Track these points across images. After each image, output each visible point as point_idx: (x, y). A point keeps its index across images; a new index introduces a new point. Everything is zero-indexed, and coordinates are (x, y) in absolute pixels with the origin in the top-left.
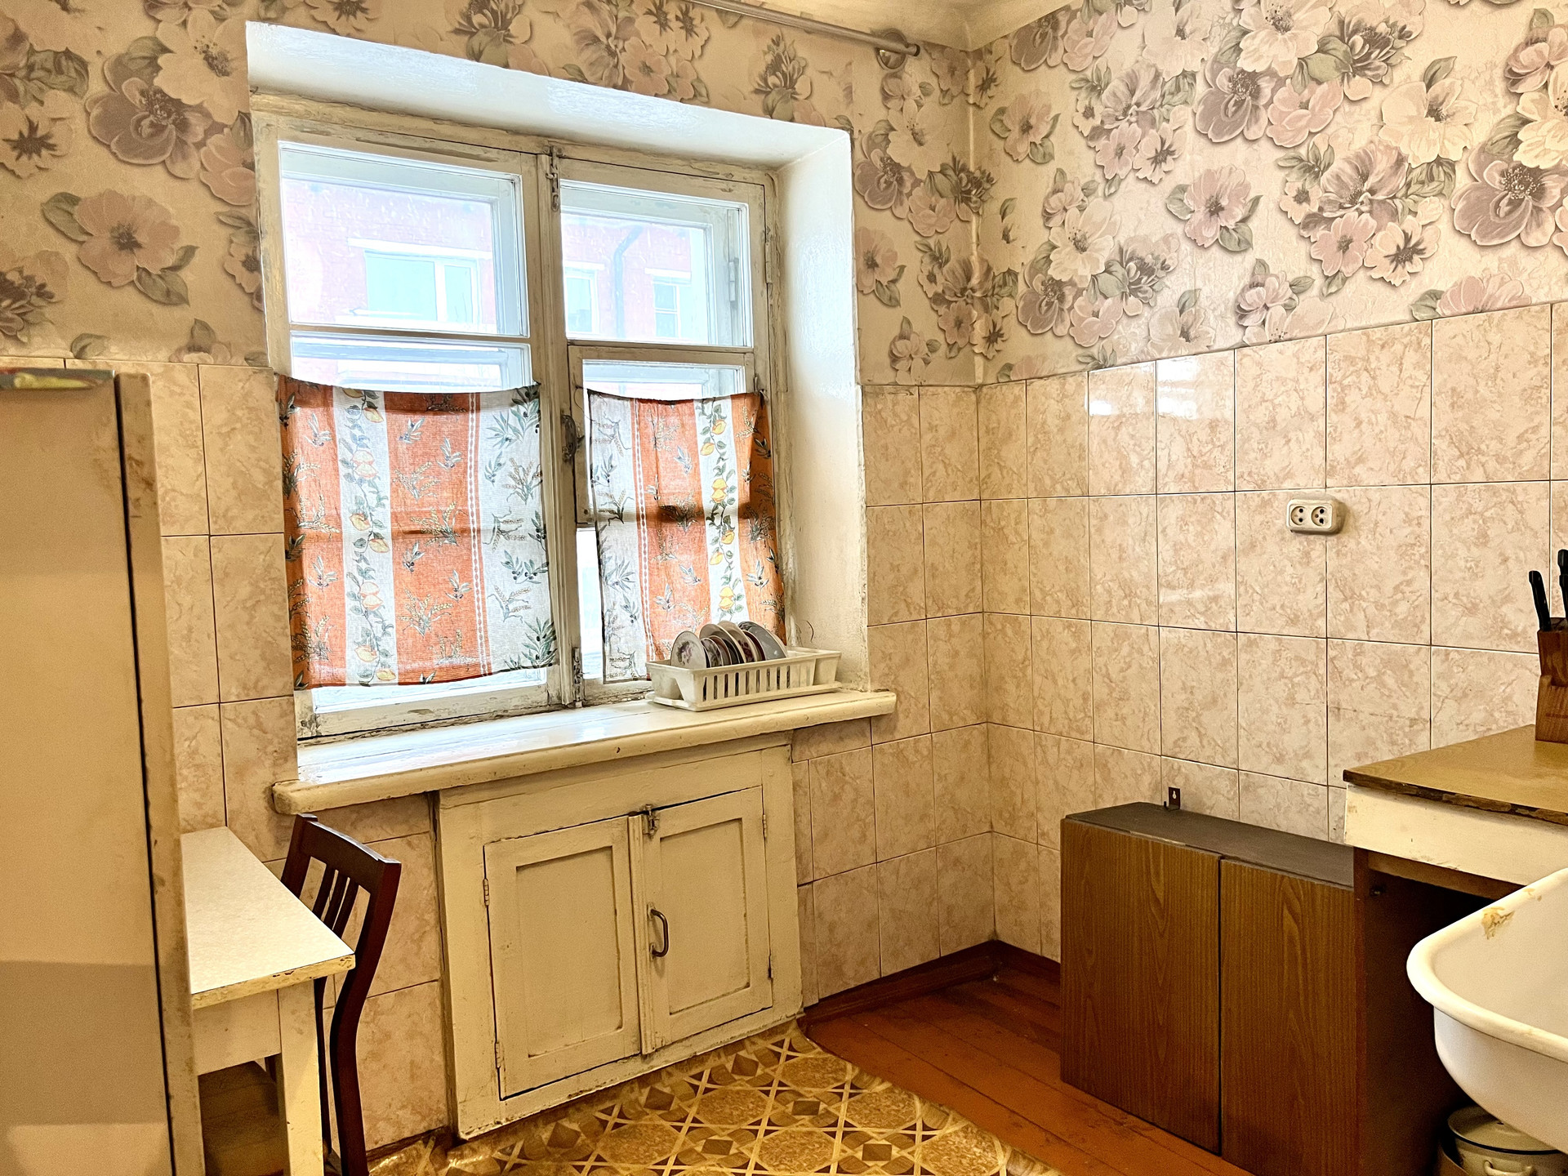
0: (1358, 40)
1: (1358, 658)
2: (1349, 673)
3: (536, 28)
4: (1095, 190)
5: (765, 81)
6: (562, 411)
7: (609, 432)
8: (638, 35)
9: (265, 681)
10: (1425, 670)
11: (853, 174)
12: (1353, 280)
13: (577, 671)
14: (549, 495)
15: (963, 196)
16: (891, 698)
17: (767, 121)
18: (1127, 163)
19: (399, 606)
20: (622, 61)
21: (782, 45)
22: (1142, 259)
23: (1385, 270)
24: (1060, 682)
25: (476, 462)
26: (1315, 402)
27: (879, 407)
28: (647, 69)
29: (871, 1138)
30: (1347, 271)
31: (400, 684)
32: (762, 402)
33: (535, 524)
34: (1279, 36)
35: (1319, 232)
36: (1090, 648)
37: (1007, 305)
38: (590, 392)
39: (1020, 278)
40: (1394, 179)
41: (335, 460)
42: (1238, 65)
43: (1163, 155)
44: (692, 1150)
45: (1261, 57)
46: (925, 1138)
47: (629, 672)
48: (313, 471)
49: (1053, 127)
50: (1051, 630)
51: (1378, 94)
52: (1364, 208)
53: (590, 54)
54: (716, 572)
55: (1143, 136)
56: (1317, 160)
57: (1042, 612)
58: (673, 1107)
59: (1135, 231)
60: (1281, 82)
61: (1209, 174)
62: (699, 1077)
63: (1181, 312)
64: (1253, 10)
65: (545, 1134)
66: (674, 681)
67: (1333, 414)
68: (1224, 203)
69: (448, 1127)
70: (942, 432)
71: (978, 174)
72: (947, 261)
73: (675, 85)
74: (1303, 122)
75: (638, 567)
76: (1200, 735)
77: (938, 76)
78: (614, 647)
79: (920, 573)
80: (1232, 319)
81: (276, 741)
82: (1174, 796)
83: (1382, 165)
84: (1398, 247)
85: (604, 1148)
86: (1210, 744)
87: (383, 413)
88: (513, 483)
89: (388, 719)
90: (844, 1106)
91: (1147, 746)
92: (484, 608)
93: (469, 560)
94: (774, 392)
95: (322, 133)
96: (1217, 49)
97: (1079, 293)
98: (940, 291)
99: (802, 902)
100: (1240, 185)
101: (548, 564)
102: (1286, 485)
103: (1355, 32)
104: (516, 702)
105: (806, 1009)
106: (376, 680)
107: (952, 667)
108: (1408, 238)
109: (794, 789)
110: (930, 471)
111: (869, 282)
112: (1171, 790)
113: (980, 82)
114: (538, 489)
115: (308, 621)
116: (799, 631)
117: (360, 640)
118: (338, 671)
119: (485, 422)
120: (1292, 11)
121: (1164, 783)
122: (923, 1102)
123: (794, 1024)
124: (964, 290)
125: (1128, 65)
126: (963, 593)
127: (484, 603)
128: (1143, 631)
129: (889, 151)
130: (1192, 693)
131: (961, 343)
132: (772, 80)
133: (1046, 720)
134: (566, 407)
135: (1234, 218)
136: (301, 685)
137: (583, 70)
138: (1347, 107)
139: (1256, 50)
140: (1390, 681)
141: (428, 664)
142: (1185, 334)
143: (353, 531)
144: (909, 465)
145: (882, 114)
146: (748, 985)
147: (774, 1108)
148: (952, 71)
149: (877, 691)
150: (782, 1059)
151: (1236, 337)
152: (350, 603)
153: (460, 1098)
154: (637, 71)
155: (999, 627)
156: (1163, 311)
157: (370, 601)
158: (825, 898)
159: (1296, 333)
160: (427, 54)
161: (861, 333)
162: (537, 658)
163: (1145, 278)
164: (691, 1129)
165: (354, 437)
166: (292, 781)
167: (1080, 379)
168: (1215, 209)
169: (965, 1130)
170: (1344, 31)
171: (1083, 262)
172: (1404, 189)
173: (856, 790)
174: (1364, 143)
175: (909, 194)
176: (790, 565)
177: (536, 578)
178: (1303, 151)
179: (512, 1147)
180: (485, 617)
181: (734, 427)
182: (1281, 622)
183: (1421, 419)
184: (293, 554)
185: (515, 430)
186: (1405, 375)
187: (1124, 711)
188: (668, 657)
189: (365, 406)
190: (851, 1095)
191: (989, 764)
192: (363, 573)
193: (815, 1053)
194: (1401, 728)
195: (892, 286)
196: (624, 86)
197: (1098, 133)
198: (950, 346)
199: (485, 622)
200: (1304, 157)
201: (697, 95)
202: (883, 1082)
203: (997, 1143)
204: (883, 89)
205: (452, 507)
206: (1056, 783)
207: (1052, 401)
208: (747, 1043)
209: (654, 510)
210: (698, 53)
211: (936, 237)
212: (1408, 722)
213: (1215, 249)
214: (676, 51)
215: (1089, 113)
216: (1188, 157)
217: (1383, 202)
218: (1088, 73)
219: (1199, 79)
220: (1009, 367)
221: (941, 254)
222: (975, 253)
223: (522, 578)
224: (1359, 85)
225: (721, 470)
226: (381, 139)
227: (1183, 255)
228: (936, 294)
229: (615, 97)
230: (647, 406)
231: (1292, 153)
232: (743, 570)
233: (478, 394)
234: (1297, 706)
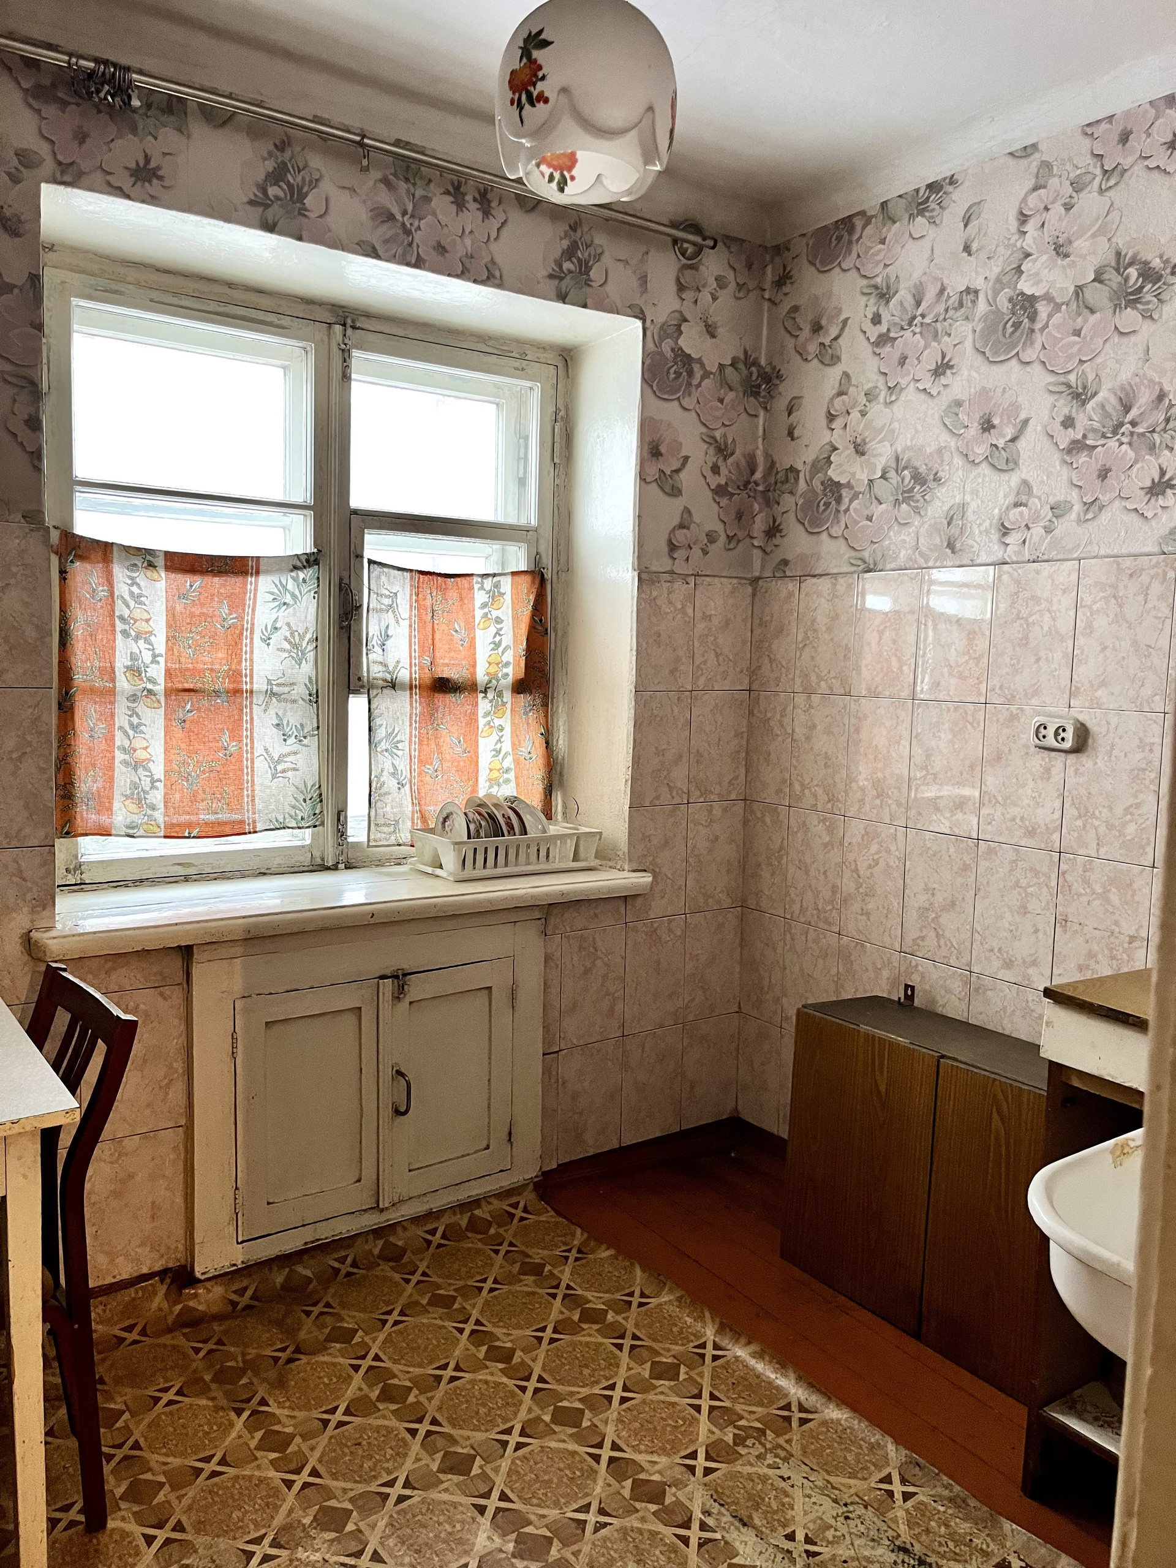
0: (1133, 272)
1: (1088, 874)
2: (1078, 887)
3: (332, 204)
4: (876, 397)
5: (560, 267)
6: (341, 579)
7: (387, 601)
8: (434, 215)
9: (27, 831)
10: (1146, 890)
11: (643, 363)
12: (1109, 508)
13: (341, 833)
14: (323, 662)
15: (752, 390)
16: (646, 879)
17: (560, 305)
18: (908, 374)
19: (168, 761)
20: (417, 240)
21: (579, 232)
22: (916, 469)
23: (1139, 501)
24: (812, 873)
25: (253, 624)
26: (1065, 625)
27: (655, 594)
28: (441, 249)
29: (589, 1302)
30: (1104, 498)
31: (165, 837)
32: (543, 580)
33: (308, 689)
34: (1059, 262)
35: (1082, 458)
36: (842, 844)
37: (788, 501)
38: (370, 562)
39: (801, 475)
40: (1155, 412)
41: (112, 614)
42: (1019, 287)
43: (942, 369)
44: (417, 1303)
45: (1041, 281)
46: (641, 1305)
47: (393, 838)
48: (89, 625)
49: (842, 330)
50: (808, 822)
51: (1146, 327)
52: (1125, 439)
53: (386, 230)
54: (486, 745)
55: (926, 347)
56: (1085, 387)
57: (800, 805)
58: (405, 1259)
59: (912, 440)
60: (1058, 307)
61: (984, 392)
62: (433, 1232)
63: (949, 524)
64: (1036, 234)
65: (279, 1280)
66: (436, 850)
67: (1081, 637)
68: (996, 421)
69: (185, 1266)
70: (716, 621)
71: (768, 369)
72: (732, 454)
73: (468, 265)
74: (1075, 349)
75: (408, 736)
76: (938, 935)
77: (735, 270)
78: (380, 811)
79: (685, 759)
80: (995, 536)
81: (35, 889)
82: (909, 992)
83: (1145, 398)
84: (1153, 480)
85: (333, 1296)
86: (946, 945)
87: (163, 574)
88: (287, 646)
89: (153, 870)
90: (568, 1270)
91: (887, 941)
92: (252, 767)
93: (241, 719)
94: (555, 571)
95: (115, 292)
96: (1000, 269)
97: (855, 496)
98: (723, 483)
99: (547, 1071)
100: (1011, 405)
101: (318, 728)
102: (1033, 701)
103: (1130, 264)
104: (278, 861)
105: (544, 1174)
106: (141, 832)
107: (710, 851)
108: (1163, 473)
109: (546, 962)
110: (702, 659)
111: (652, 471)
112: (907, 986)
113: (777, 278)
114: (312, 654)
115: (78, 772)
116: (565, 806)
117: (128, 792)
118: (104, 819)
119: (264, 585)
120: (1073, 238)
121: (902, 979)
122: (644, 1271)
123: (531, 1186)
124: (748, 483)
125: (916, 277)
126: (727, 780)
127: (252, 762)
128: (892, 831)
129: (681, 342)
130: (933, 894)
131: (741, 534)
132: (567, 265)
133: (796, 908)
134: (345, 574)
135: (1004, 436)
136: (67, 833)
137: (377, 247)
138: (1116, 338)
139: (1037, 274)
140: (1115, 898)
141: (194, 818)
142: (951, 546)
143: (126, 685)
144: (681, 653)
145: (676, 305)
146: (488, 1147)
147: (501, 1267)
148: (749, 266)
149: (634, 871)
150: (516, 1221)
151: (998, 554)
152: (119, 756)
153: (198, 1239)
154: (432, 251)
155: (759, 815)
156: (933, 521)
157: (141, 755)
158: (569, 1068)
159: (1053, 554)
160: (221, 223)
161: (642, 518)
162: (302, 819)
163: (918, 487)
164: (418, 1282)
165: (131, 593)
166: (49, 929)
167: (851, 580)
168: (987, 426)
169: (679, 1299)
170: (1120, 262)
171: (862, 467)
172: (1163, 425)
173: (608, 965)
174: (1129, 375)
175: (699, 385)
176: (561, 742)
177: (305, 742)
178: (1072, 378)
179: (246, 1288)
180: (252, 776)
181: (513, 603)
182: (1019, 833)
183: (1161, 649)
184: (66, 706)
185: (294, 596)
186: (1150, 605)
187: (870, 906)
188: (432, 826)
189: (145, 564)
190: (577, 1259)
191: (742, 947)
192: (135, 728)
193: (549, 1216)
194: (1121, 944)
195: (676, 477)
196: (418, 264)
197: (884, 339)
198: (730, 538)
199: (253, 781)
200: (1073, 383)
201: (490, 277)
202: (608, 1248)
203: (707, 1314)
204: (678, 280)
205: (226, 668)
206: (802, 970)
207: (823, 600)
208: (483, 1203)
209: (428, 682)
210: (494, 235)
211: (723, 430)
212: (1127, 939)
213: (984, 465)
214: (471, 232)
215: (876, 320)
216: (966, 373)
217: (1143, 434)
218: (879, 280)
219: (981, 296)
220: (785, 562)
221: (726, 446)
222: (761, 447)
223: (292, 740)
224: (1130, 317)
225: (497, 645)
226: (175, 301)
227: (955, 469)
228: (719, 486)
229: (409, 275)
230: (426, 578)
231: (1062, 379)
232: (513, 744)
233: (258, 558)
234: (1029, 915)
